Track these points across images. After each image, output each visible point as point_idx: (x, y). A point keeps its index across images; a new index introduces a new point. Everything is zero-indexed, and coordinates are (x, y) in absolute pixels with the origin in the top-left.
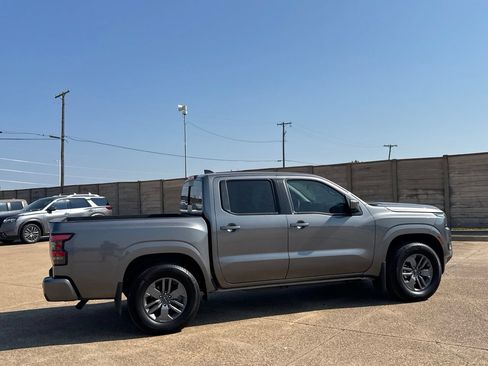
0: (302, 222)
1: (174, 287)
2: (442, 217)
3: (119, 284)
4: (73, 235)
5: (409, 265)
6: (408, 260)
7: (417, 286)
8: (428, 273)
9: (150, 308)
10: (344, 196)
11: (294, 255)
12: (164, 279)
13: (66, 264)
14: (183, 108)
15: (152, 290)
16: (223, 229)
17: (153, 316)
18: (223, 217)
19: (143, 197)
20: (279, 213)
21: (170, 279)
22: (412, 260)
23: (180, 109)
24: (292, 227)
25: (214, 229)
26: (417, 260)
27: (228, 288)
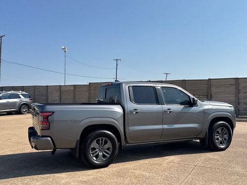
0: (170, 109)
1: (106, 142)
2: (233, 108)
3: (78, 140)
4: (53, 113)
5: (218, 132)
6: (218, 130)
7: (221, 143)
8: (226, 136)
9: (93, 154)
10: (189, 97)
11: (165, 127)
12: (101, 138)
13: (49, 129)
14: (65, 48)
15: (94, 144)
16: (131, 112)
17: (94, 158)
18: (131, 106)
19: (49, 94)
20: (158, 104)
21: (104, 138)
23: (63, 49)
24: (165, 112)
25: (126, 112)
26: (222, 130)
27: (132, 143)
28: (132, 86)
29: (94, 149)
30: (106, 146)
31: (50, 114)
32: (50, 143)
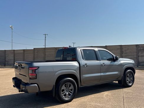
0: (104, 63)
3: (54, 85)
4: (39, 67)
5: (128, 76)
7: (130, 83)
8: (132, 78)
9: (63, 94)
11: (102, 74)
12: (67, 83)
13: (36, 78)
14: (12, 27)
15: (63, 87)
16: (84, 66)
17: (64, 96)
20: (98, 60)
21: (69, 83)
22: (128, 75)
23: (11, 27)
24: (102, 65)
25: (81, 65)
26: (130, 75)
27: (84, 85)
28: (83, 50)
29: (63, 90)
30: (70, 88)
31: (37, 68)
32: (37, 88)
